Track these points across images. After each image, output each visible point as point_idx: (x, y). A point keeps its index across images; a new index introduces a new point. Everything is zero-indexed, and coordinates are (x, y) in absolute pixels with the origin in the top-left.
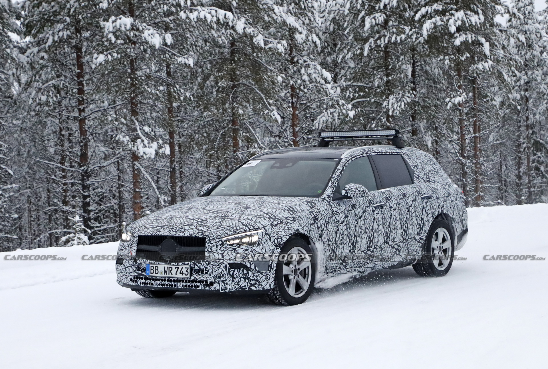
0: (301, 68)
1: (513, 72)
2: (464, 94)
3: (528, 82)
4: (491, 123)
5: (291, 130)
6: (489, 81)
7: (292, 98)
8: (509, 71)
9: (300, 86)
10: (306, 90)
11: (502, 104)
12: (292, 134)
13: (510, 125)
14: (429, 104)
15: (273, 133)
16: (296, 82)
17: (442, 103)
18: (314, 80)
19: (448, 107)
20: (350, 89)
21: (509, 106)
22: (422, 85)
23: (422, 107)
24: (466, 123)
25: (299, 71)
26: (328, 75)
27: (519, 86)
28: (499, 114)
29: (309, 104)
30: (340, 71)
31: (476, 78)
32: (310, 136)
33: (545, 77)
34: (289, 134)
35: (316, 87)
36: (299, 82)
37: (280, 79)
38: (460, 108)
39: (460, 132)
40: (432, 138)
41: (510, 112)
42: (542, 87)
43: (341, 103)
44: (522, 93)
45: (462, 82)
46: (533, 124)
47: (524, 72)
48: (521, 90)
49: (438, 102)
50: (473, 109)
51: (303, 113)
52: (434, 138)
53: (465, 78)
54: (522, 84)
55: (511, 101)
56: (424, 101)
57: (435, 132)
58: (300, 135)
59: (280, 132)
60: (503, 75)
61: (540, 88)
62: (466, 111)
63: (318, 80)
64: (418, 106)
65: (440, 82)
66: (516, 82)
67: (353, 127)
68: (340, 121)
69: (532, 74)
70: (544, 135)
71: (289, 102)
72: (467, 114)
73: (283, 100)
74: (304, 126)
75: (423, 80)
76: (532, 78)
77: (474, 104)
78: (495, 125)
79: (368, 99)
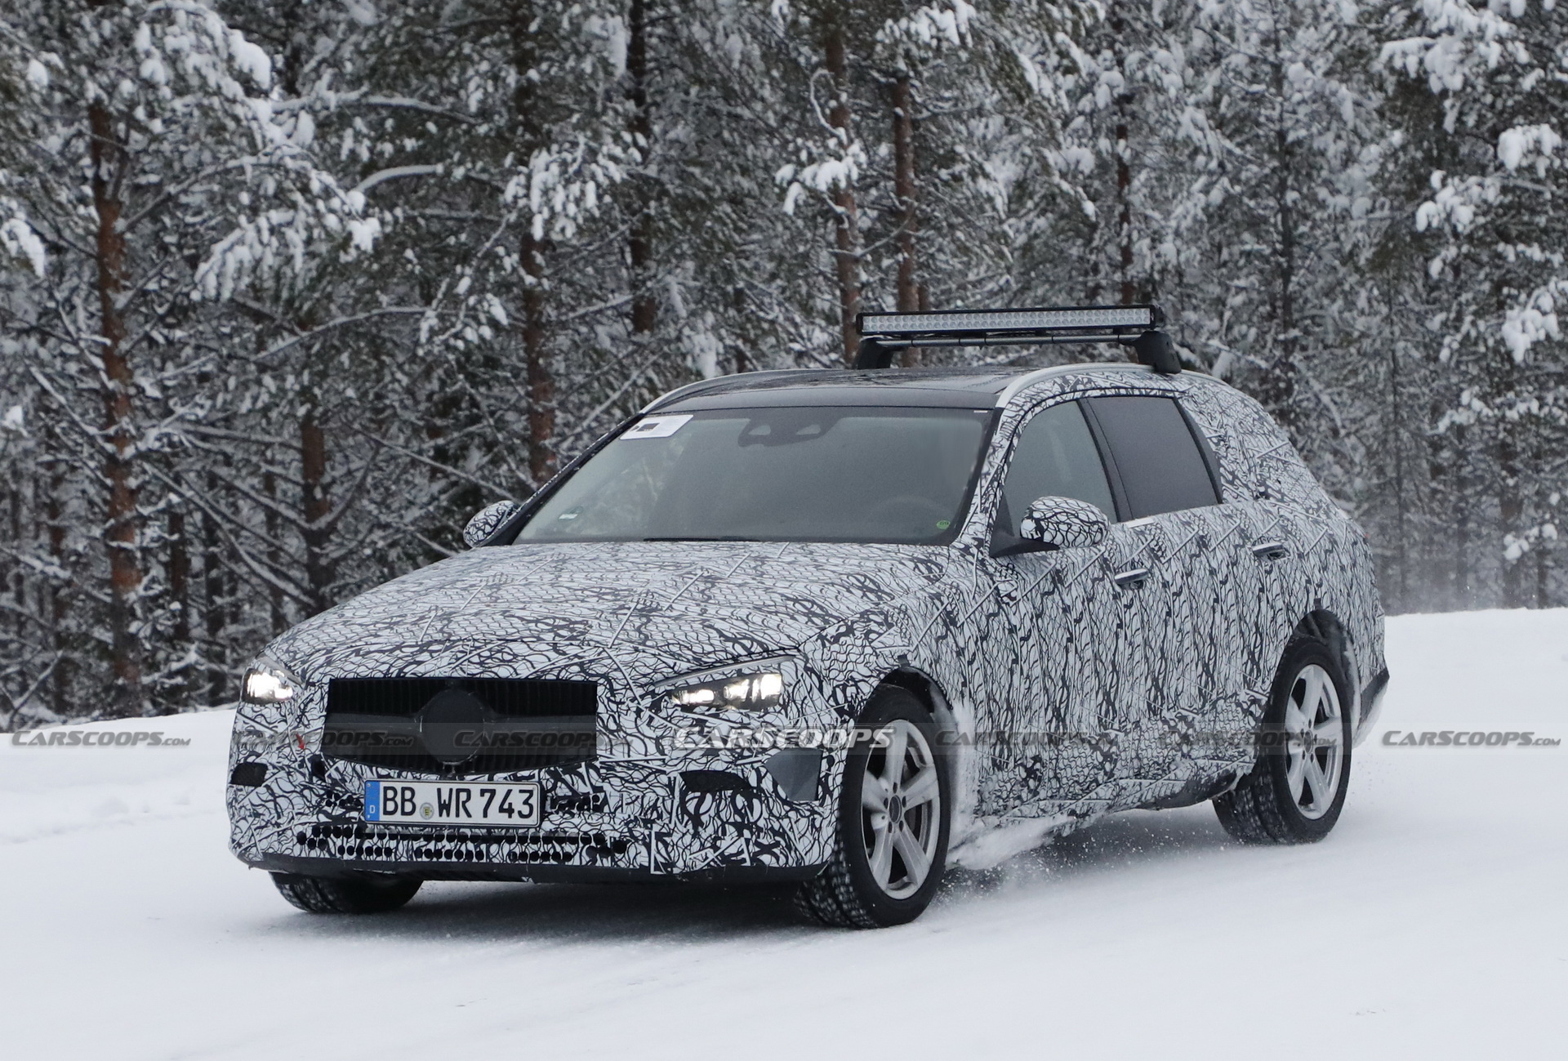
0: (135, 24)
1: (1063, 54)
2: (856, 147)
3: (1126, 99)
4: (972, 277)
5: (95, 306)
6: (962, 89)
7: (97, 163)
8: (1044, 51)
9: (132, 105)
10: (157, 126)
11: (1020, 190)
12: (96, 323)
13: (1053, 284)
14: (707, 190)
15: (12, 316)
16: (112, 89)
17: (761, 186)
18: (194, 81)
19: (789, 207)
20: (359, 123)
21: (1051, 198)
22: (677, 109)
23: (675, 205)
24: (864, 277)
25: (127, 39)
26: (256, 59)
27: (1091, 116)
28: (1005, 235)
29: (172, 189)
30: (312, 42)
31: (907, 77)
32: (179, 334)
33: (1198, 73)
34: (83, 321)
35: (206, 111)
36: (127, 87)
37: (38, 73)
38: (839, 209)
39: (839, 311)
40: (721, 339)
41: (1052, 227)
42: (1185, 118)
43: (315, 186)
44: (1104, 143)
45: (844, 97)
46: (1150, 280)
47: (1107, 54)
48: (1096, 131)
49: (746, 183)
50: (893, 212)
51: (147, 227)
52: (728, 342)
53: (860, 77)
54: (1101, 104)
55: (1056, 179)
56: (684, 177)
57: (732, 312)
58: (136, 326)
59: (45, 313)
60: (1019, 65)
61: (1178, 123)
62: (865, 223)
63: (213, 78)
64: (659, 199)
65: (754, 94)
66: (1074, 96)
67: (371, 291)
68: (314, 264)
69: (1142, 63)
70: (1197, 329)
71: (84, 179)
72: (870, 235)
73: (55, 169)
74: (152, 286)
75: (676, 86)
76: (1145, 79)
77: (901, 190)
78: (991, 286)
79: (439, 168)
